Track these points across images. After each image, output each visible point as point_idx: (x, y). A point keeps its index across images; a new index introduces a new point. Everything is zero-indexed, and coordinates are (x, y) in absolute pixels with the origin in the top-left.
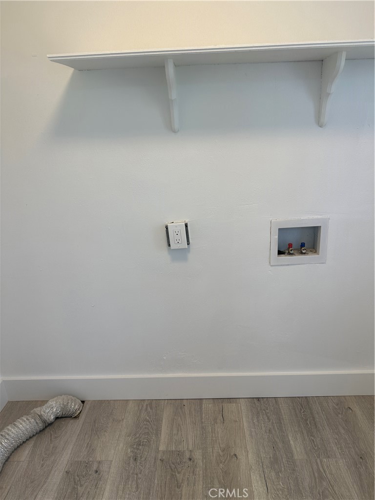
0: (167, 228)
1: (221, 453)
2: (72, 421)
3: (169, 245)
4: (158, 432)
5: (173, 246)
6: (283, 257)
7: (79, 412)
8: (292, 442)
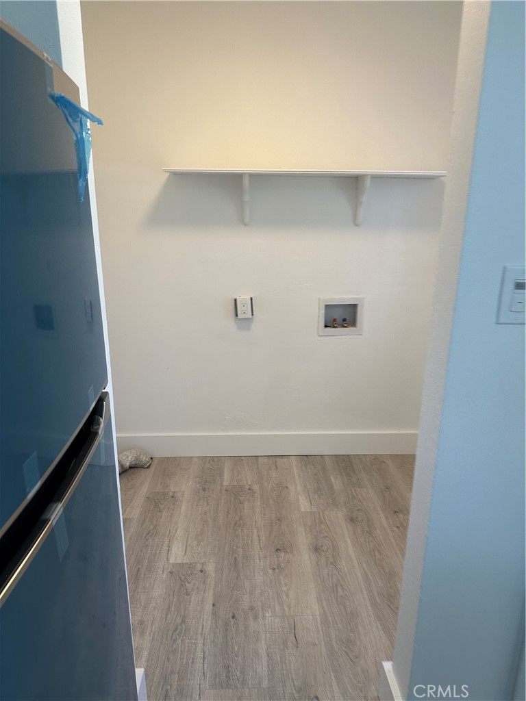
0: (235, 300)
1: (275, 486)
2: (143, 470)
3: (237, 315)
4: (221, 475)
5: (239, 317)
6: (328, 329)
7: (148, 464)
8: (333, 480)
